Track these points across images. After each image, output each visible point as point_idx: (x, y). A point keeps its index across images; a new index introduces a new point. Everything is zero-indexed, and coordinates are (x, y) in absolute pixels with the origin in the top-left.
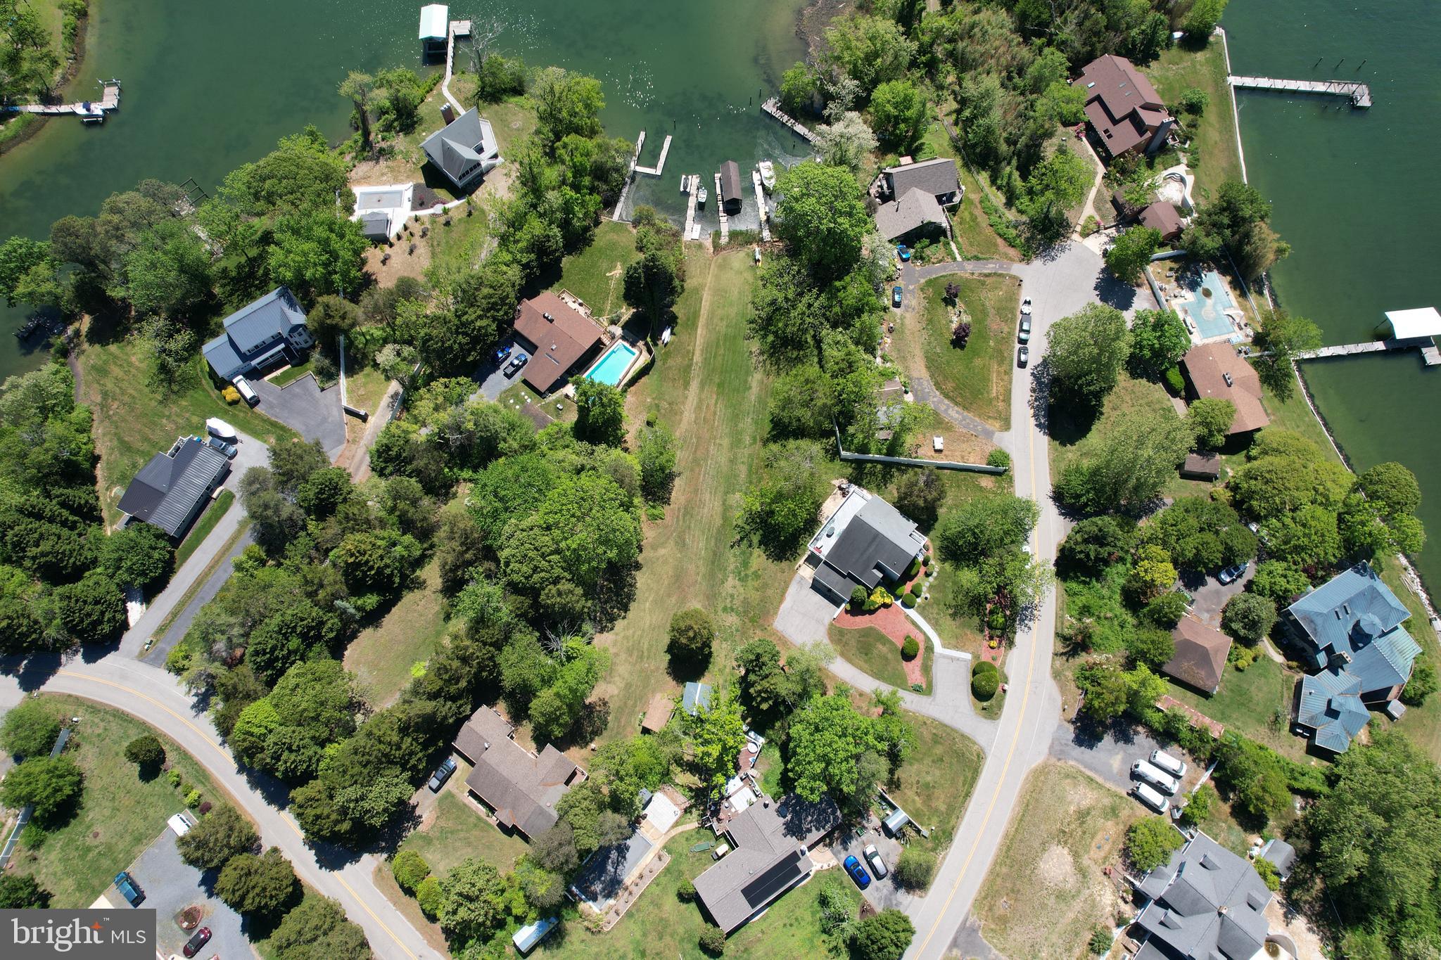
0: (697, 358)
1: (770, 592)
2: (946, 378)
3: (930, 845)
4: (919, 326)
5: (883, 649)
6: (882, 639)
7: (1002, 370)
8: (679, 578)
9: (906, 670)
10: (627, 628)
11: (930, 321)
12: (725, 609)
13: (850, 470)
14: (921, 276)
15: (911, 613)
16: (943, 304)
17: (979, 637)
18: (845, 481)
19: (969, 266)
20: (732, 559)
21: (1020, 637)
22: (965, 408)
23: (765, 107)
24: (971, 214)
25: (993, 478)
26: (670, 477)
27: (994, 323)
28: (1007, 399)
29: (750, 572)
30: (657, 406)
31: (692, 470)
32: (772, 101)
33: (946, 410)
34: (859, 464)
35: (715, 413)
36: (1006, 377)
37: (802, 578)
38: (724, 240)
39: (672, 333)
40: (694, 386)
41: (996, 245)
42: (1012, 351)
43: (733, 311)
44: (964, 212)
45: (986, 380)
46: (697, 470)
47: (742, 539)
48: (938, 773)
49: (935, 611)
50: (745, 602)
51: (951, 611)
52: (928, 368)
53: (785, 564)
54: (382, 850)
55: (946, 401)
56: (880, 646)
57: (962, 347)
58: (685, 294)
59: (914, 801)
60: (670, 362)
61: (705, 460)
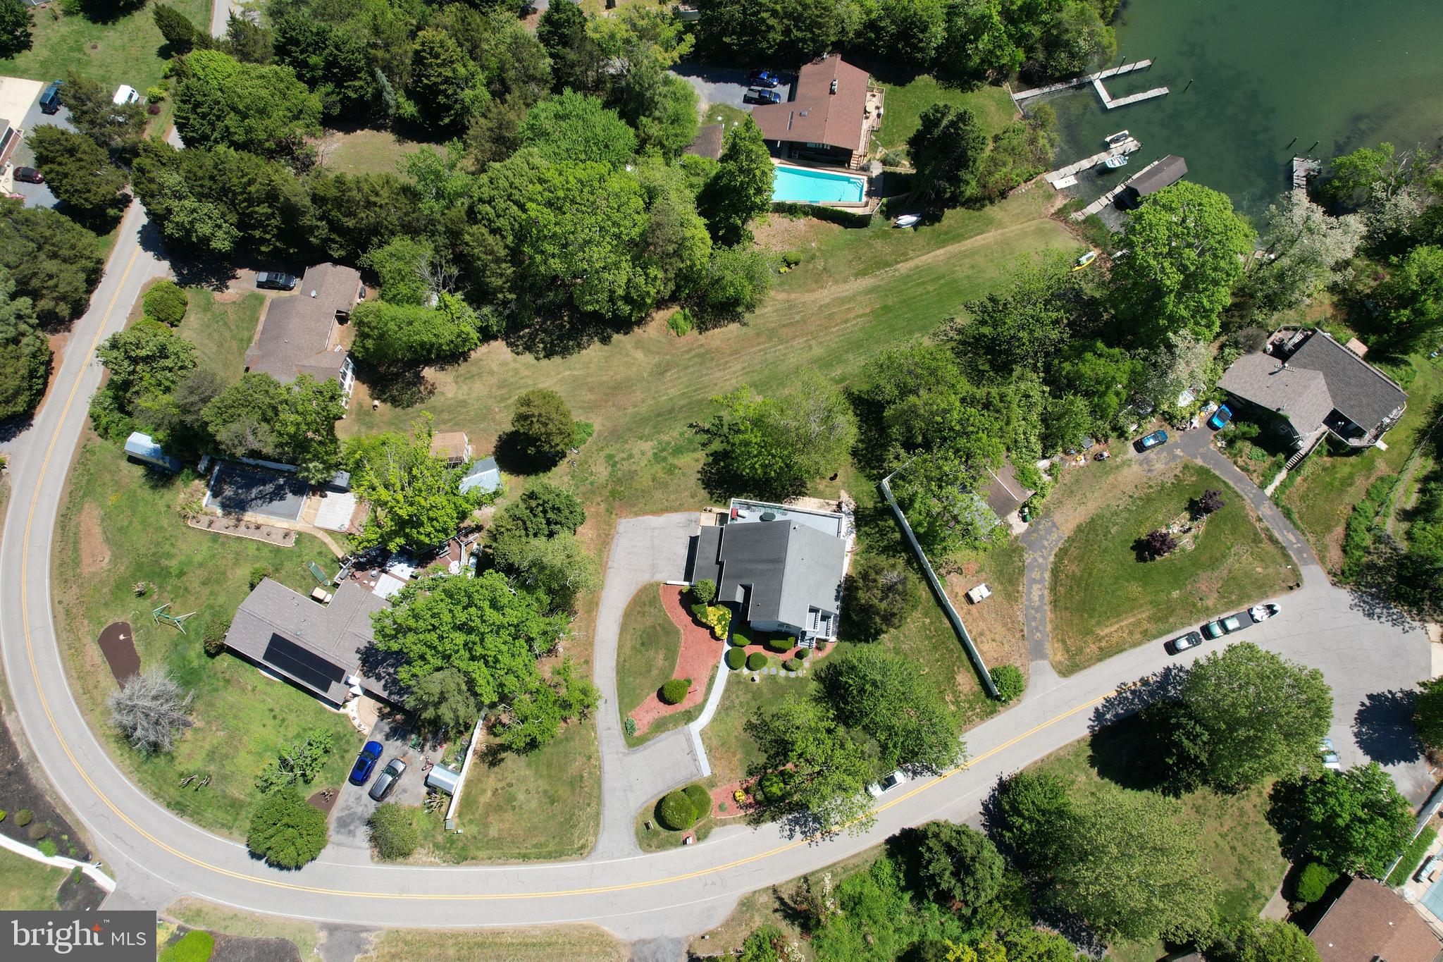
0: (904, 267)
1: (658, 494)
2: (1081, 558)
3: (440, 838)
4: (1130, 489)
5: (660, 661)
6: (671, 655)
7: (1146, 625)
8: (618, 388)
9: (647, 701)
10: (527, 366)
11: (1148, 500)
12: (610, 457)
13: (870, 505)
14: (1204, 457)
15: (724, 671)
16: (1185, 504)
17: (741, 774)
18: (852, 506)
19: (1267, 510)
20: (676, 432)
21: (771, 829)
22: (1055, 603)
23: (1296, 162)
24: (1351, 476)
25: (977, 688)
26: (736, 318)
27: (1207, 584)
28: (1106, 654)
29: (671, 460)
30: (813, 257)
31: (758, 335)
32: (1312, 164)
33: (1035, 581)
34: (884, 511)
35: (846, 321)
36: (1137, 636)
37: (697, 521)
38: (1078, 216)
39: (915, 226)
40: (866, 282)
41: (1328, 529)
42: (1183, 625)
43: (992, 273)
44: (1345, 466)
45: (1116, 612)
46: (762, 339)
47: (708, 431)
48: (534, 804)
49: (743, 698)
50: (632, 474)
51: (754, 720)
52: (1079, 529)
53: (703, 494)
54: (179, 274)
55: (1047, 575)
56: (661, 656)
57: (1141, 558)
58: (977, 213)
59: (484, 791)
60: (878, 244)
61: (781, 341)
